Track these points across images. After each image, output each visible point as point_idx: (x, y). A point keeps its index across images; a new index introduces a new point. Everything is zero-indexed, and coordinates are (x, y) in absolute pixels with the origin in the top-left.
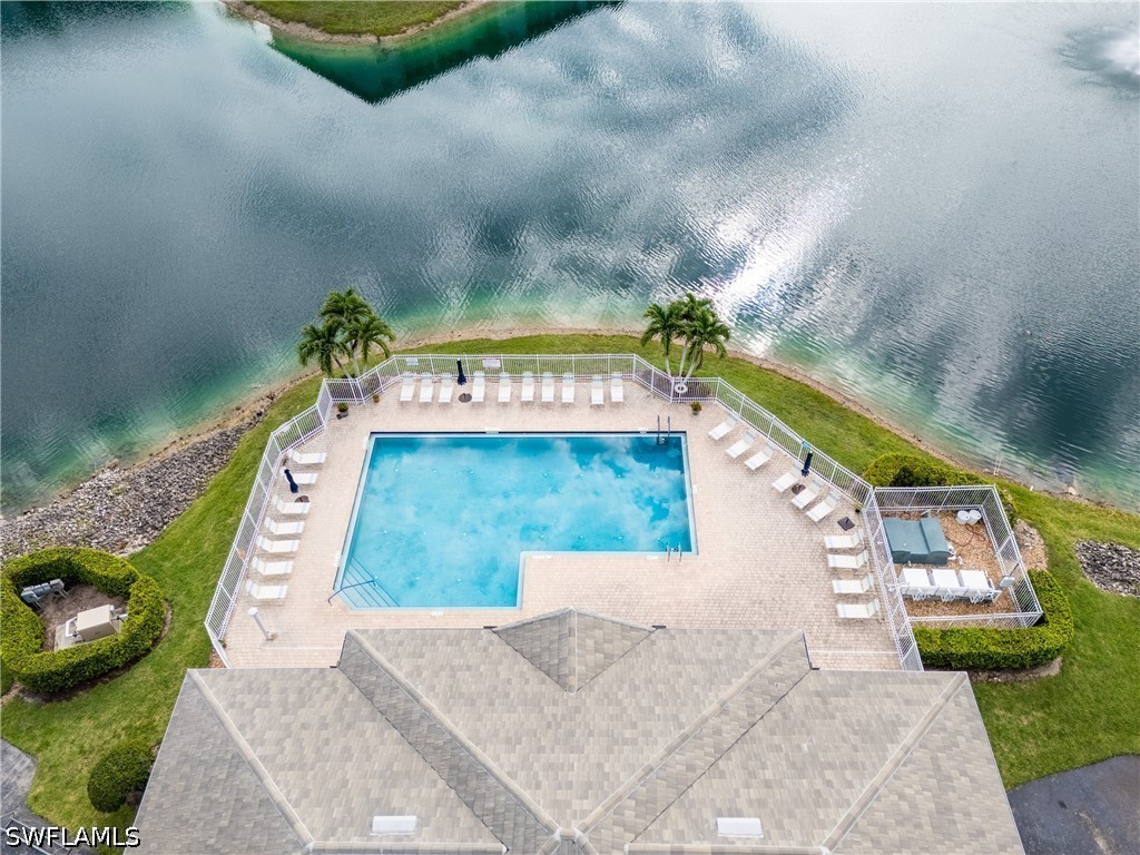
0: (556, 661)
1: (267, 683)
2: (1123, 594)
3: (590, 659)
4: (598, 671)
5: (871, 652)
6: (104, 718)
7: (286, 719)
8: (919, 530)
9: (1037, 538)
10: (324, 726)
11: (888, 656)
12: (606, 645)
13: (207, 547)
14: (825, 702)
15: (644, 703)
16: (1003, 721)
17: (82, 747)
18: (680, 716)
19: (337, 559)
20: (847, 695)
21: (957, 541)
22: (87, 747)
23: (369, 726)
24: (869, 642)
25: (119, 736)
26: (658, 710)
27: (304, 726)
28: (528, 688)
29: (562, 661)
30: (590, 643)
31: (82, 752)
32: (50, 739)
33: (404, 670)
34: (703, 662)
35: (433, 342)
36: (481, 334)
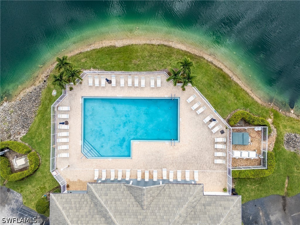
0: (141, 200)
1: (71, 199)
2: (292, 151)
3: (149, 200)
4: (151, 202)
5: (221, 171)
6: (33, 185)
7: (77, 213)
8: (242, 136)
9: (275, 132)
10: (87, 217)
11: (225, 172)
12: (153, 194)
13: (44, 136)
14: (205, 208)
15: (162, 215)
16: (248, 187)
17: (31, 192)
18: (170, 219)
19: (80, 142)
20: (210, 206)
21: (252, 136)
22: (32, 192)
23: (97, 216)
24: (221, 168)
25: (38, 190)
26: (165, 217)
27: (82, 216)
28: (134, 208)
29: (142, 201)
30: (149, 195)
31: (31, 193)
32: (22, 189)
33: (103, 201)
34: (177, 198)
35: (96, 46)
36: (112, 42)
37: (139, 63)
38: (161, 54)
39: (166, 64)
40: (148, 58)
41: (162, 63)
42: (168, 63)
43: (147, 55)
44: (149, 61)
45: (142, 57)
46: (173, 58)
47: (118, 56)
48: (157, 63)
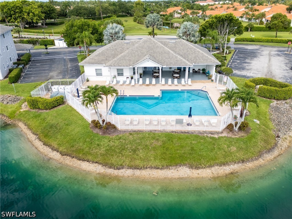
35: (222, 171)
36: (197, 175)
37: (153, 141)
38: (120, 153)
39: (116, 141)
40: (139, 147)
41: (120, 142)
42: (112, 142)
43: (141, 151)
44: (139, 143)
45: (149, 149)
46: (104, 149)
47: (183, 152)
48: (127, 141)
